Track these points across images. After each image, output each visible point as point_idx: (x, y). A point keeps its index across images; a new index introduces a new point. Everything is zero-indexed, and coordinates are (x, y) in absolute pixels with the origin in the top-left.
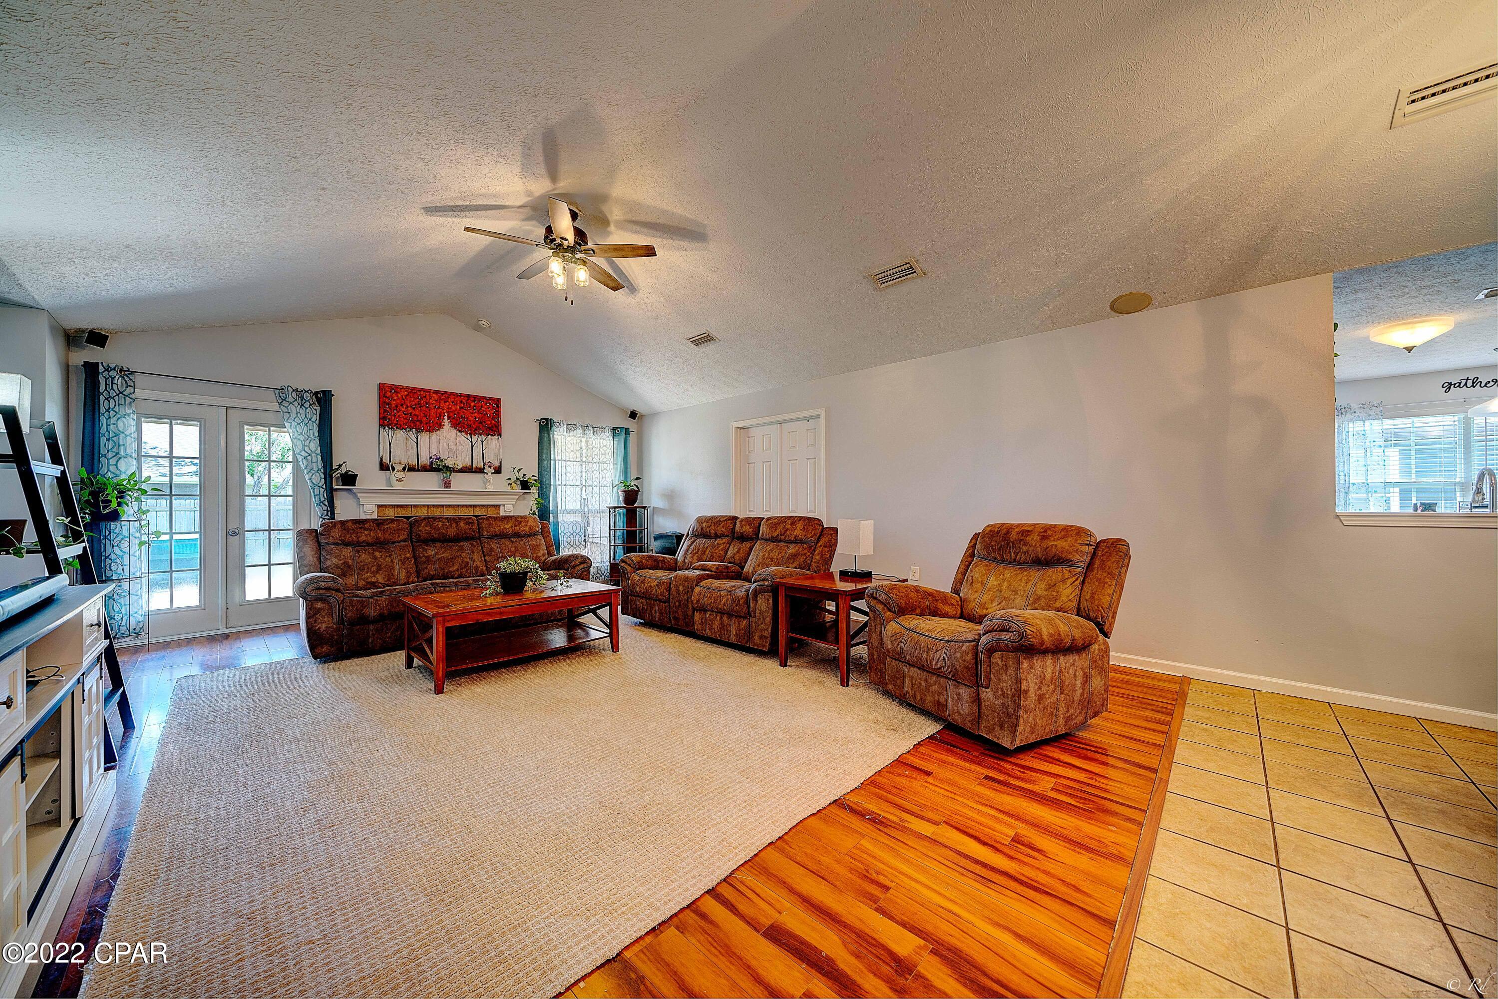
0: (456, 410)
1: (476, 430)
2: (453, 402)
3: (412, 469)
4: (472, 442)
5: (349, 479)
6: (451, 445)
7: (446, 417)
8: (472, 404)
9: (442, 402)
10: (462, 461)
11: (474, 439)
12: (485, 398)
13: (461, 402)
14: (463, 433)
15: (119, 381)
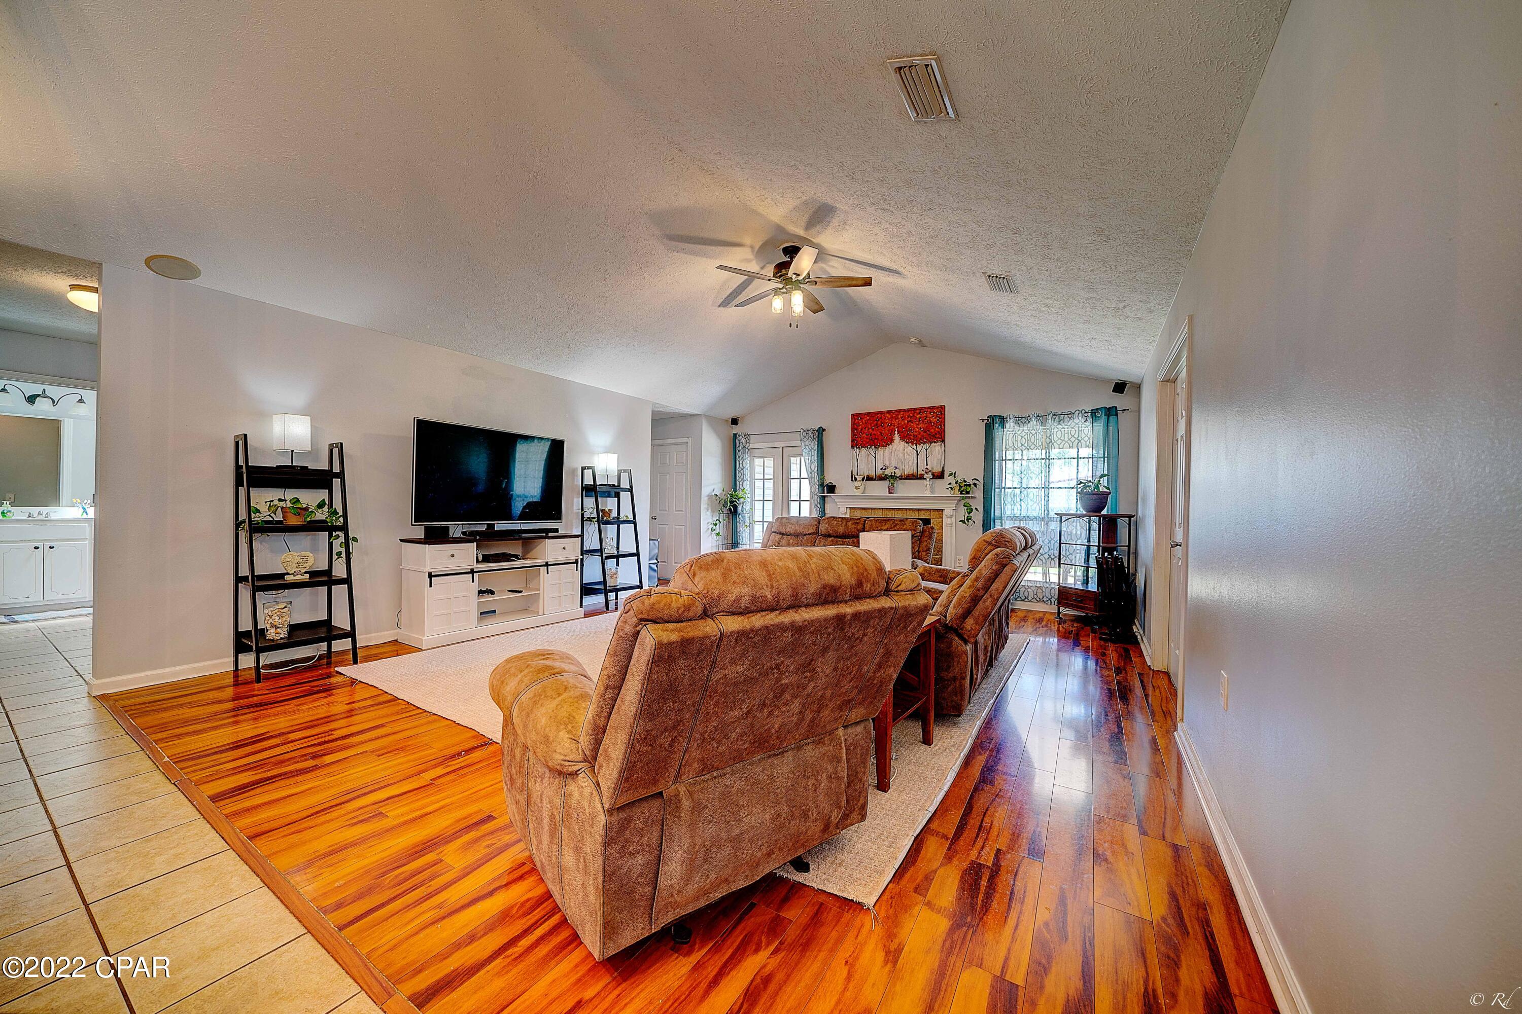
0: (904, 424)
1: (921, 439)
2: (902, 418)
3: (869, 479)
4: (917, 451)
5: (832, 489)
6: (901, 456)
7: (896, 432)
8: (918, 416)
9: (894, 420)
10: (909, 469)
11: (919, 448)
12: (928, 408)
13: (909, 416)
14: (910, 444)
15: (743, 441)
